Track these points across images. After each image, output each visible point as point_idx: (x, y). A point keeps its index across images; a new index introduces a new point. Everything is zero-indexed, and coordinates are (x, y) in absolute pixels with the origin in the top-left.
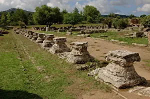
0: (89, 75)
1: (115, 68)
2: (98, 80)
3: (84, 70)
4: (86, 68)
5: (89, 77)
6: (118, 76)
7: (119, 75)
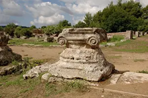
0: (26, 78)
1: (81, 52)
2: (51, 79)
3: (11, 73)
4: (13, 71)
5: (28, 80)
6: (90, 63)
7: (91, 61)
